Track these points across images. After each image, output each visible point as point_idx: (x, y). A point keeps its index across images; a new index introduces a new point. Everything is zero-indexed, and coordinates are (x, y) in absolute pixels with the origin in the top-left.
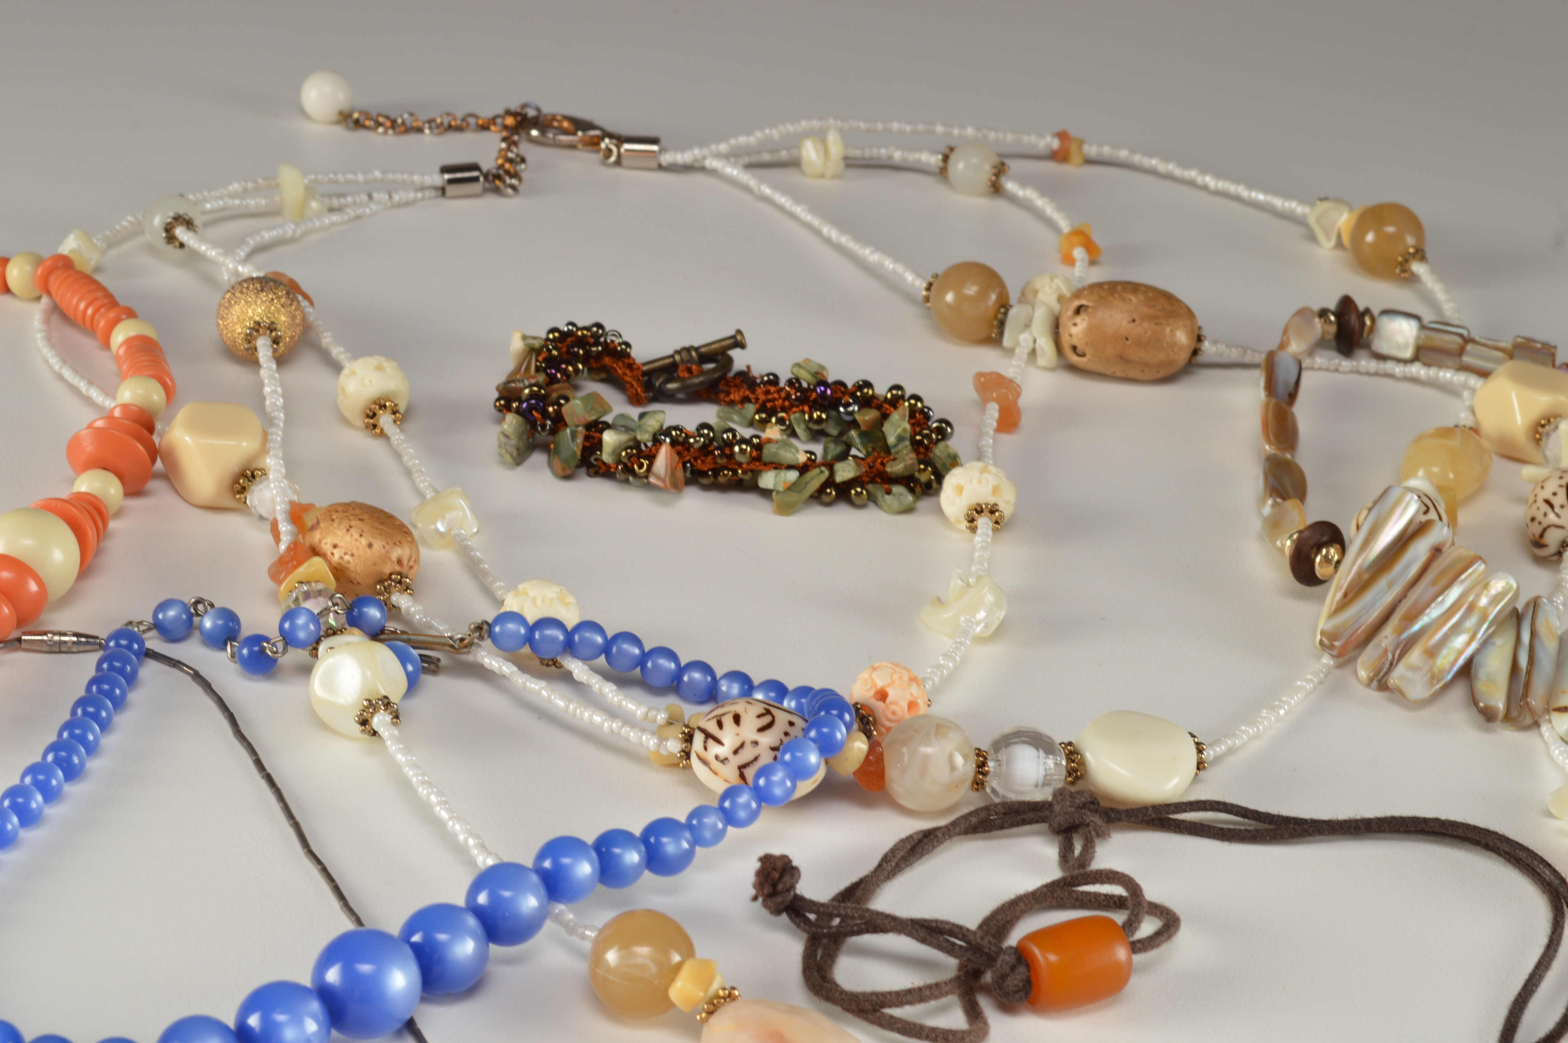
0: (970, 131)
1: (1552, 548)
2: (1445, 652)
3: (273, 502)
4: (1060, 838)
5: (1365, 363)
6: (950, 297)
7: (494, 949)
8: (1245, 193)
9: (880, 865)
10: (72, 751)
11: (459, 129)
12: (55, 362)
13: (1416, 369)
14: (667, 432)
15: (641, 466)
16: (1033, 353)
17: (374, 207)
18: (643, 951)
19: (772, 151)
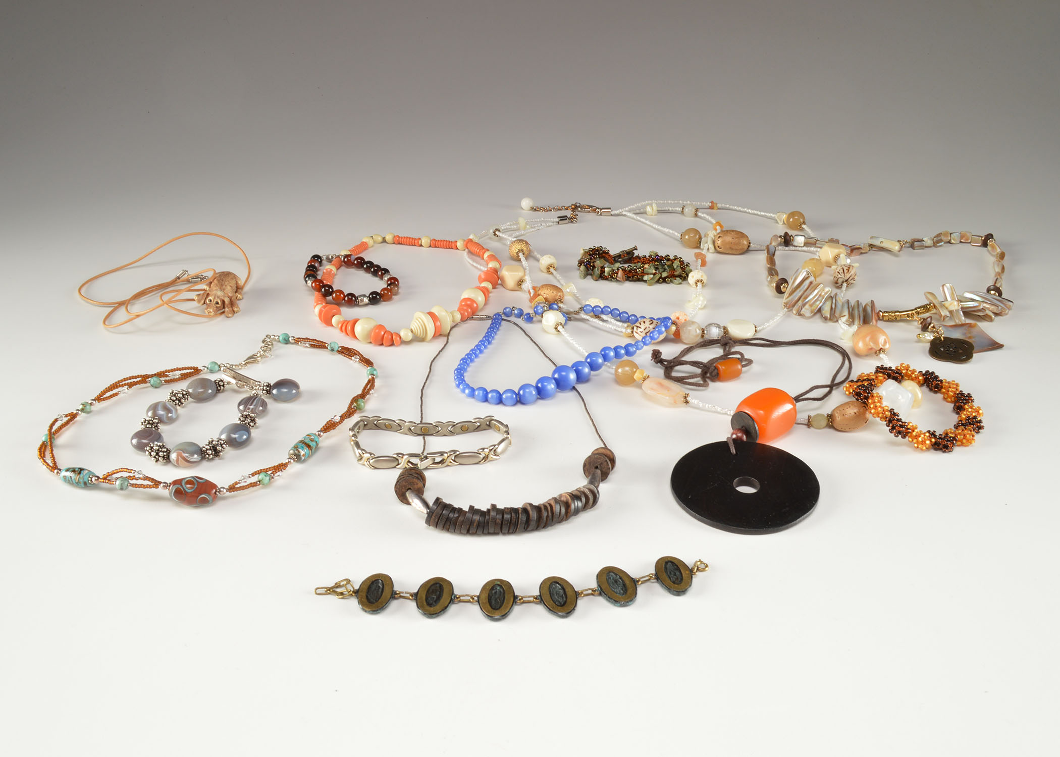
0: (688, 202)
1: (840, 284)
2: (814, 305)
3: (528, 286)
4: (723, 347)
5: (791, 248)
6: (687, 237)
7: (592, 372)
8: (759, 213)
9: (681, 353)
10: (489, 338)
11: (561, 210)
12: (471, 262)
13: (805, 248)
14: (621, 268)
15: (615, 276)
16: (708, 249)
17: (542, 227)
18: (627, 369)
19: (639, 210)
